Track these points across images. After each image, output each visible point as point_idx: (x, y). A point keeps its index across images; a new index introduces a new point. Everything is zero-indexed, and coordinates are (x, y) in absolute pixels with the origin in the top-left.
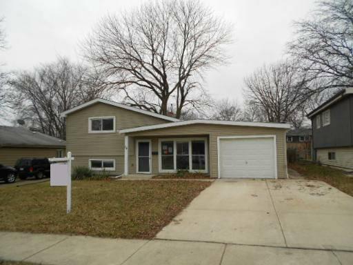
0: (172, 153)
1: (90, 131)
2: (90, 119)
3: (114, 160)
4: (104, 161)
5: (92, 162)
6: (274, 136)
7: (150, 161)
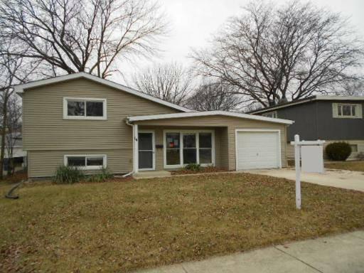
0: (179, 146)
1: (66, 116)
2: (66, 99)
3: (104, 156)
4: (88, 157)
5: (69, 159)
6: (279, 131)
7: (154, 156)
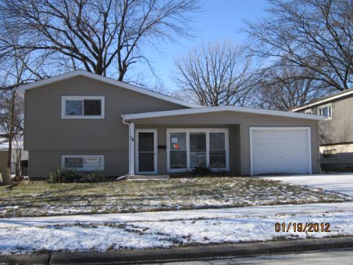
0: (185, 148)
1: (64, 115)
2: (64, 99)
3: (102, 157)
4: (86, 157)
5: (66, 159)
6: (309, 128)
7: (156, 157)
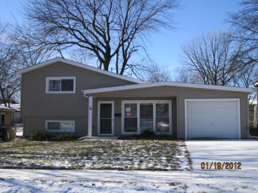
0: (136, 115)
1: (48, 91)
2: (48, 79)
3: (74, 122)
4: (62, 122)
5: (49, 123)
6: (239, 99)
7: (113, 123)
